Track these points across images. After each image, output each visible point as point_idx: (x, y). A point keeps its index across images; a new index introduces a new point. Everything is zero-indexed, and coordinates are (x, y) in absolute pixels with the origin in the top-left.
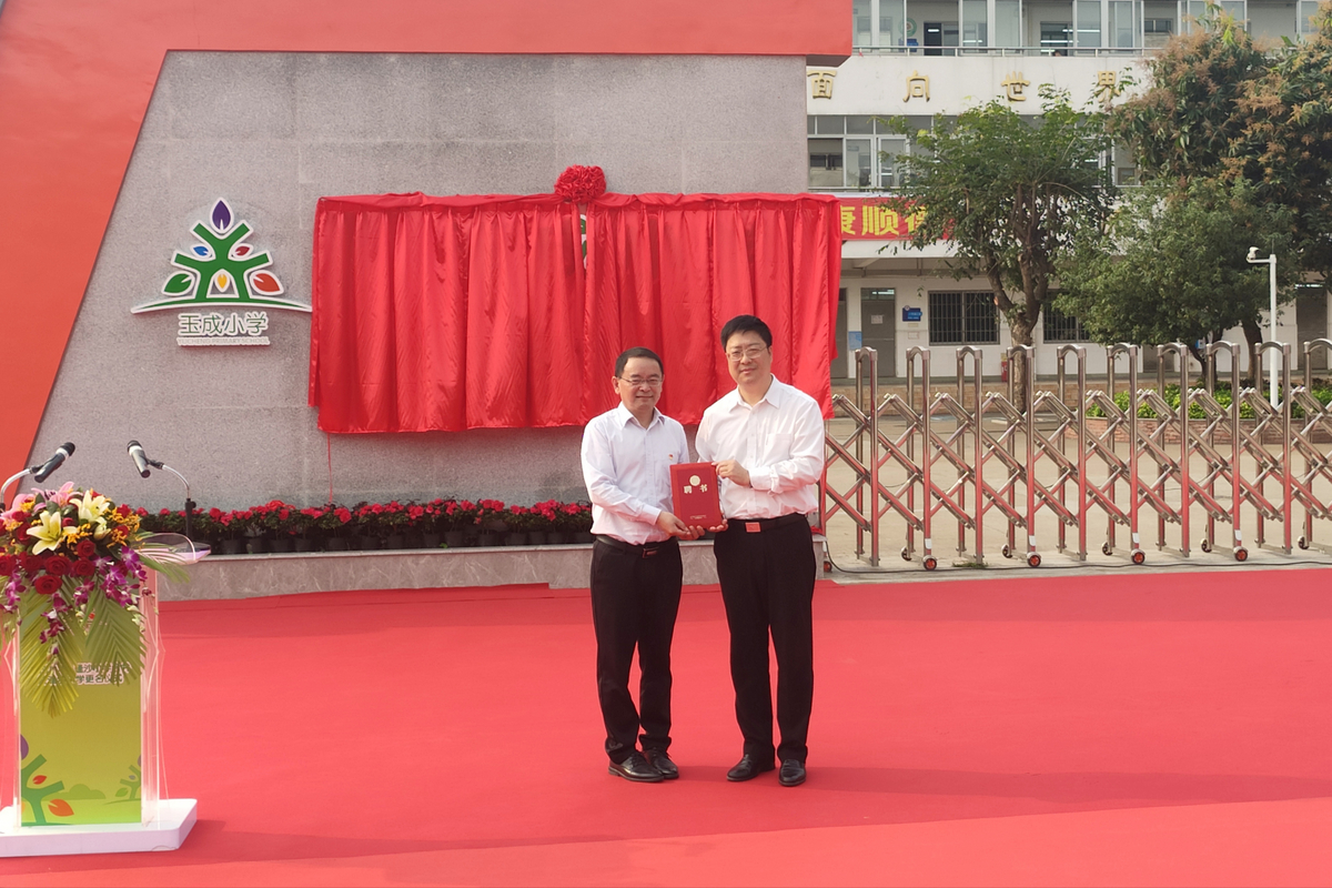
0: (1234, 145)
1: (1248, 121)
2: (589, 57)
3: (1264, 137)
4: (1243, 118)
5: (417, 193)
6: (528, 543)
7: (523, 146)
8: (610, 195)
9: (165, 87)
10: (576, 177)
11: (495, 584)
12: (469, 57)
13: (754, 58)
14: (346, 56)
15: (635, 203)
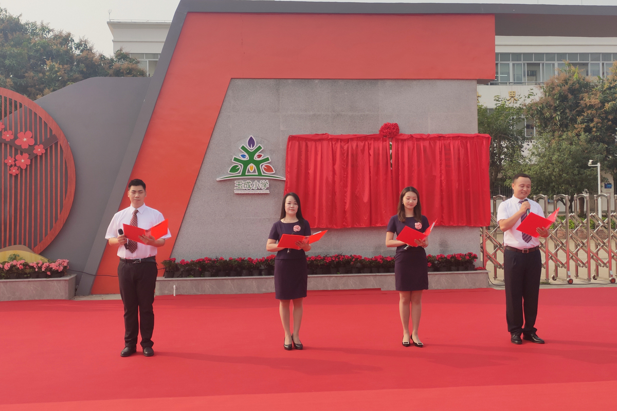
0: (579, 119)
1: (585, 110)
2: (392, 81)
3: (592, 116)
4: (583, 108)
5: (326, 134)
6: (371, 272)
7: (367, 115)
8: (401, 134)
9: (230, 93)
10: (389, 127)
11: (360, 289)
12: (346, 80)
13: (456, 80)
14: (299, 80)
15: (411, 137)
